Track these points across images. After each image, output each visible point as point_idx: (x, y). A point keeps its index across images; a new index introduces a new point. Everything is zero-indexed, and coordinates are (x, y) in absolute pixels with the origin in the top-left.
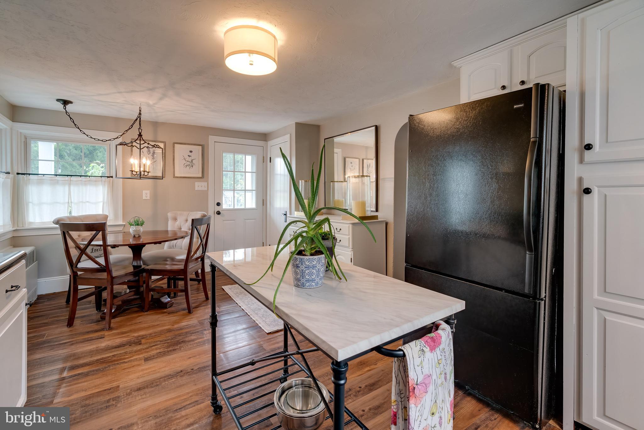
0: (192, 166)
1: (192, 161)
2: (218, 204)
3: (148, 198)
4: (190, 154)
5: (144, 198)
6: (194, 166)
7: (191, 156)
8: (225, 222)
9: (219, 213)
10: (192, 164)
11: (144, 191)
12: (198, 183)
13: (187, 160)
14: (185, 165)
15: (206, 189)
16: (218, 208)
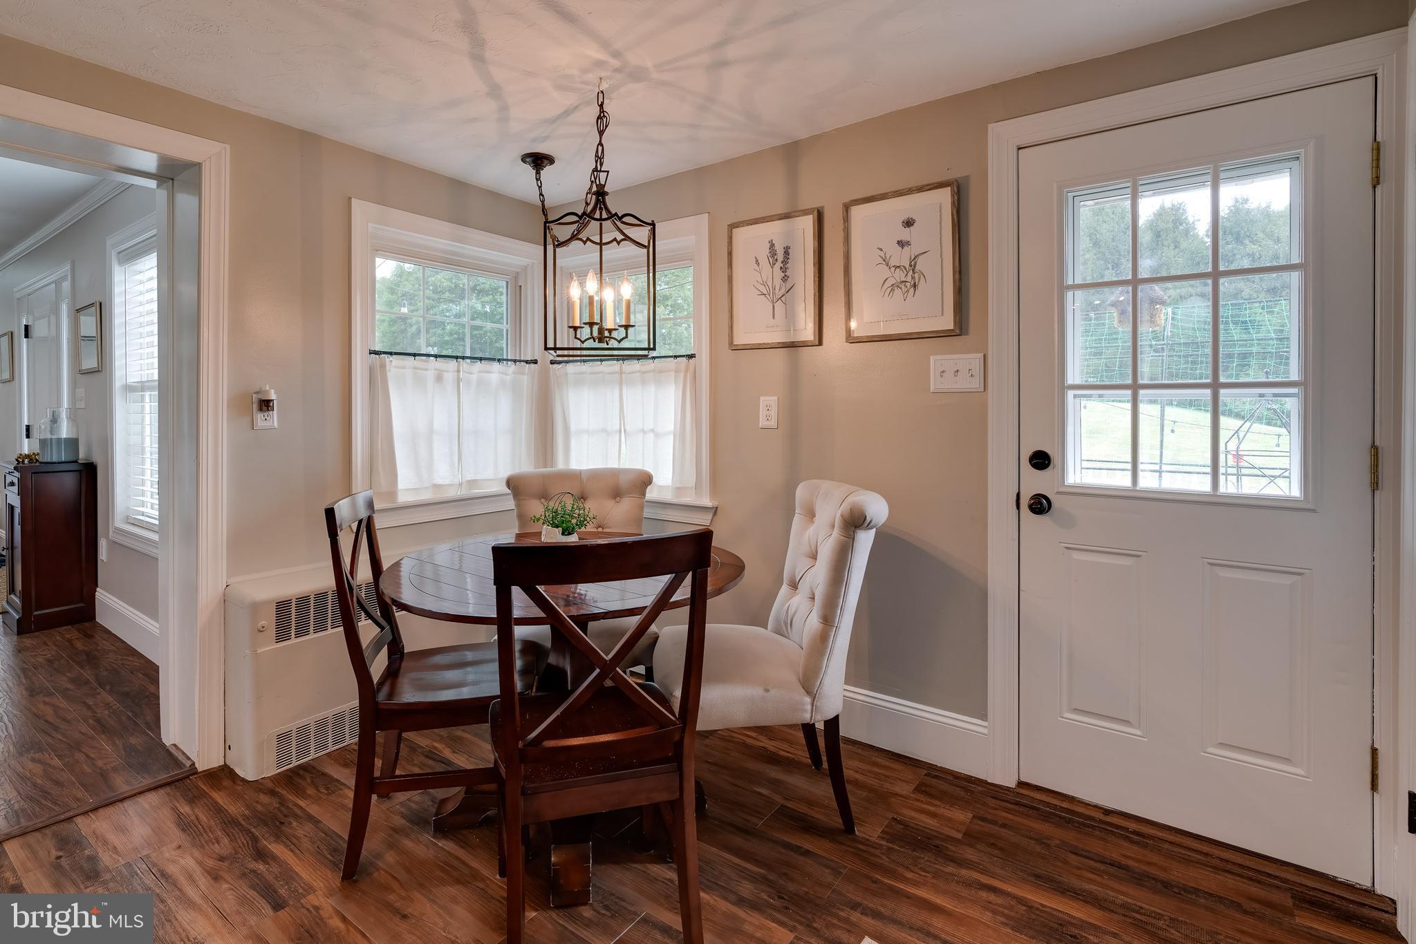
0: (915, 286)
1: (913, 266)
2: (1041, 460)
3: (773, 423)
4: (905, 234)
5: (763, 422)
6: (921, 285)
7: (908, 243)
8: (1076, 556)
9: (1040, 505)
10: (913, 278)
11: (762, 398)
12: (939, 357)
13: (892, 263)
14: (888, 284)
15: (976, 384)
16: (1036, 482)
